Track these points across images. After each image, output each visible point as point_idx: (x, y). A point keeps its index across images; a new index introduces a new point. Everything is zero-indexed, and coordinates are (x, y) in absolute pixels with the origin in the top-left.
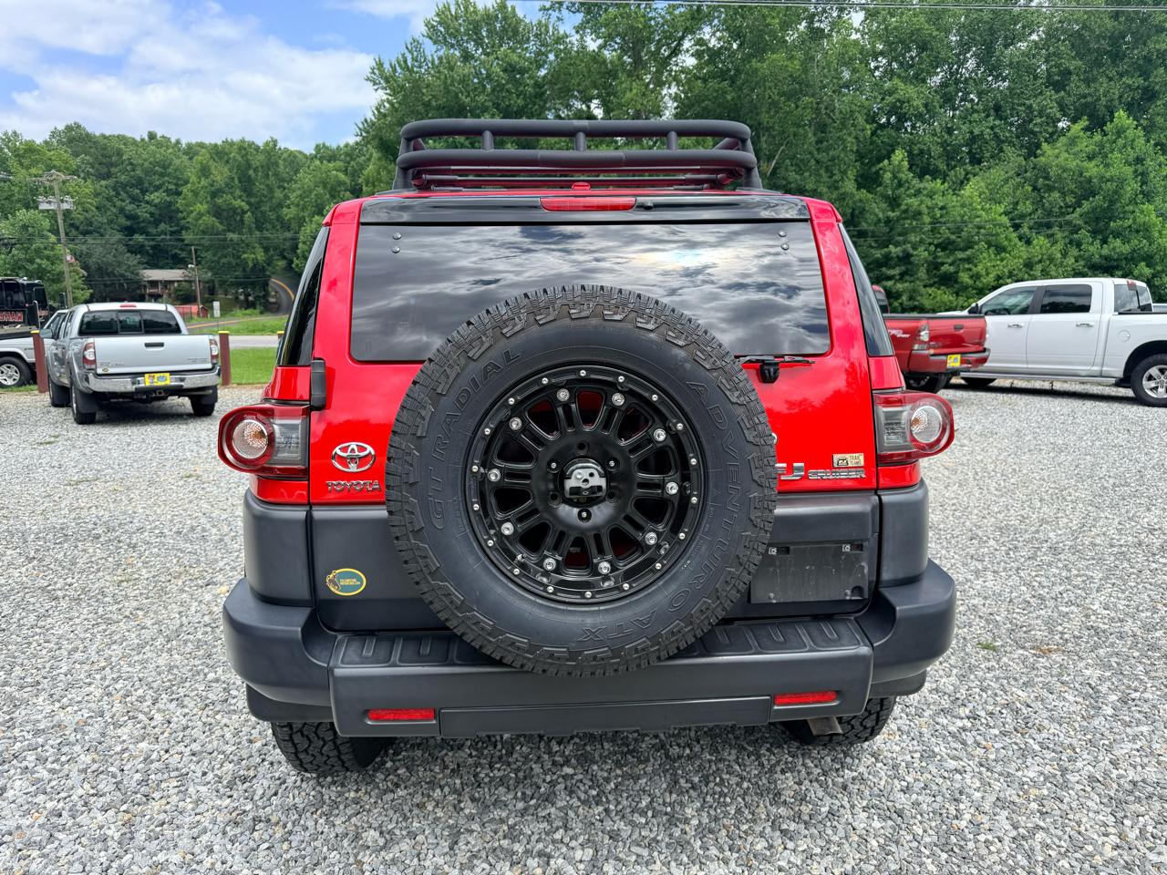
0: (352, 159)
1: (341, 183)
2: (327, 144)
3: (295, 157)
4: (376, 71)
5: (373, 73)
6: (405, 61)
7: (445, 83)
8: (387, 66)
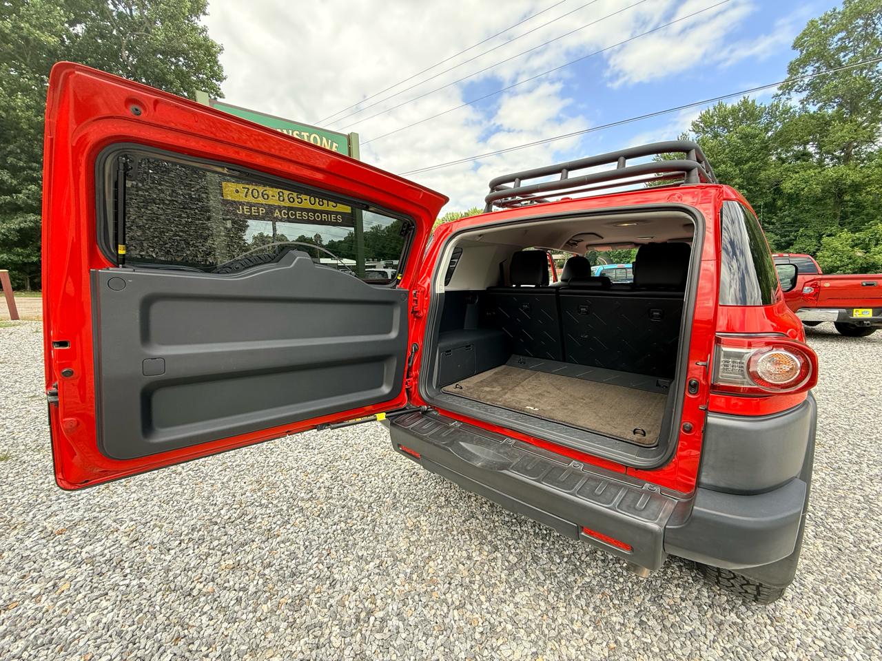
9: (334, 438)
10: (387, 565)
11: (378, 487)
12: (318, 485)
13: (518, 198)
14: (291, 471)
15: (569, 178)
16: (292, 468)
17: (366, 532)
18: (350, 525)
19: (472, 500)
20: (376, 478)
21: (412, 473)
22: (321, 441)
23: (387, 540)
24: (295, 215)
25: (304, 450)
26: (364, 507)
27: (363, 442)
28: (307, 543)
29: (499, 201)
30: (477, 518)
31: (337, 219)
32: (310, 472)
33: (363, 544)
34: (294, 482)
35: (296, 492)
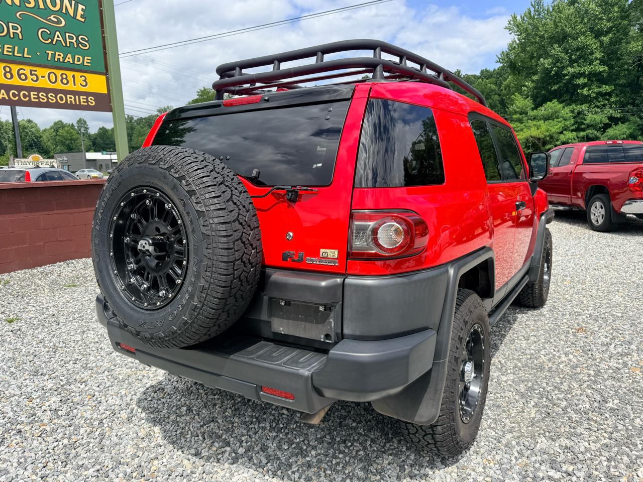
0: (501, 76)
1: (492, 91)
2: (488, 69)
3: (470, 78)
4: (512, 22)
5: (510, 24)
6: (530, 13)
7: (555, 22)
8: (519, 18)
9: (71, 362)
10: (108, 469)
11: (114, 405)
12: (43, 408)
13: (258, 85)
14: (12, 399)
15: (281, 69)
16: (14, 395)
17: (91, 445)
18: (74, 440)
19: (217, 407)
20: (114, 397)
21: (157, 389)
22: (55, 366)
23: (114, 449)
24: (29, 96)
25: (31, 377)
26: (94, 423)
27: (105, 365)
28: (21, 460)
29: (232, 88)
30: (217, 422)
31: (87, 101)
32: (35, 397)
33: (85, 455)
34: (15, 409)
35: (16, 417)
